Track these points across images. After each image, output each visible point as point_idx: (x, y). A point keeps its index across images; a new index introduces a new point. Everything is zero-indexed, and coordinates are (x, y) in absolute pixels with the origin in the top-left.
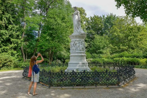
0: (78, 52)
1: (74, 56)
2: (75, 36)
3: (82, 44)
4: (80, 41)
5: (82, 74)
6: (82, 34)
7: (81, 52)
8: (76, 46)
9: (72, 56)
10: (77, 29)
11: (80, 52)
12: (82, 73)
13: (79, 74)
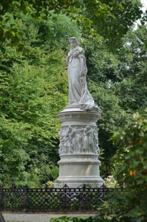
0: (79, 153)
1: (69, 164)
2: (73, 115)
3: (88, 135)
4: (84, 127)
5: (80, 191)
6: (88, 110)
7: (87, 153)
8: (74, 139)
9: (63, 164)
10: (77, 96)
11: (83, 153)
12: (80, 189)
13: (75, 191)
